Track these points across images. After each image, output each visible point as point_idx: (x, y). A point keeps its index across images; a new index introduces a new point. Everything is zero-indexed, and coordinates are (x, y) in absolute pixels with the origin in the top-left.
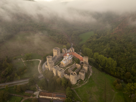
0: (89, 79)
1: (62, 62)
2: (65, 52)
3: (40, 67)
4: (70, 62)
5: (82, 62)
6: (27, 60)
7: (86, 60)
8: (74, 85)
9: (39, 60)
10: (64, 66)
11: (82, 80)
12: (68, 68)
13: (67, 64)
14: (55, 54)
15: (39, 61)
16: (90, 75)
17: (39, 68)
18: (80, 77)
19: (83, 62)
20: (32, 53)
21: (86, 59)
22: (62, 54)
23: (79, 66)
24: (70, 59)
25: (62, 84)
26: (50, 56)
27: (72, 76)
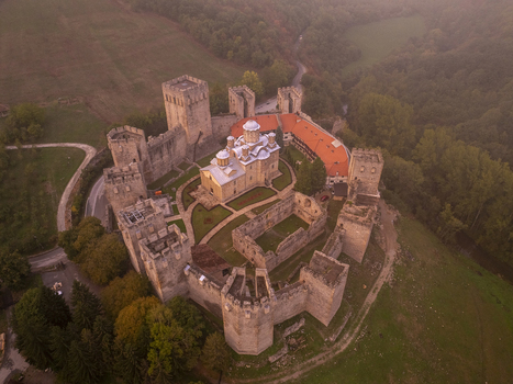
0: (370, 317)
1: (206, 173)
2: (241, 112)
3: (72, 194)
4: (261, 178)
5: (337, 179)
6: (12, 142)
7: (363, 170)
8: (249, 358)
9: (81, 146)
10: (221, 199)
11: (319, 324)
12: (244, 219)
13: (242, 189)
14: (174, 115)
15: (83, 153)
16: (380, 283)
17: (64, 200)
18: (308, 299)
19: (345, 180)
20: (56, 102)
21: (368, 165)
22: (226, 122)
23: (311, 209)
24: (264, 156)
25: (151, 355)
26: (134, 130)
27: (236, 308)
